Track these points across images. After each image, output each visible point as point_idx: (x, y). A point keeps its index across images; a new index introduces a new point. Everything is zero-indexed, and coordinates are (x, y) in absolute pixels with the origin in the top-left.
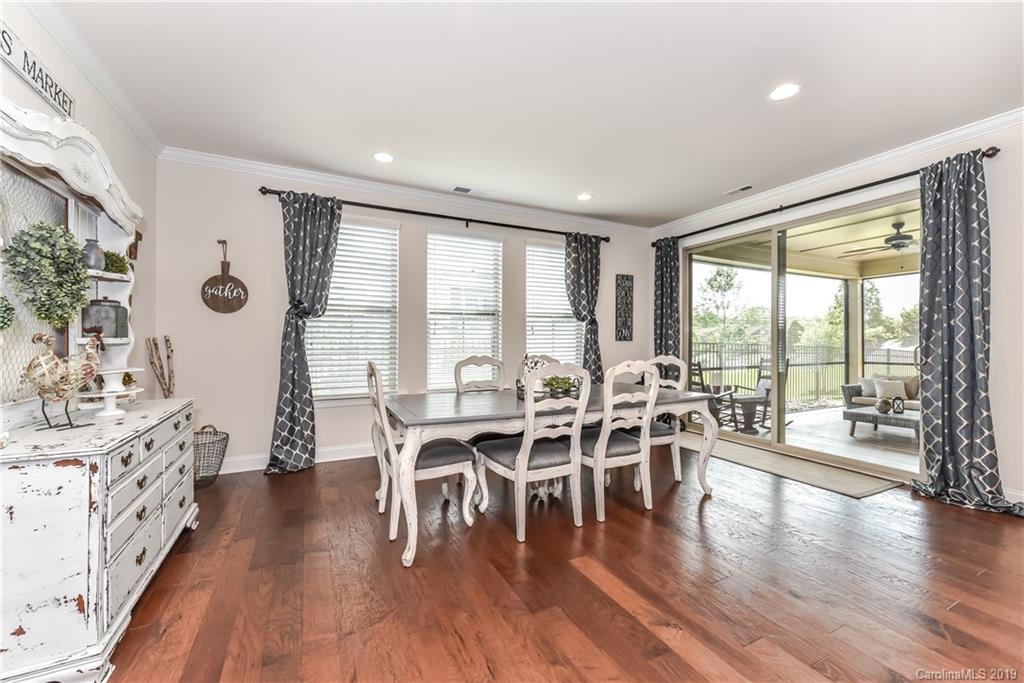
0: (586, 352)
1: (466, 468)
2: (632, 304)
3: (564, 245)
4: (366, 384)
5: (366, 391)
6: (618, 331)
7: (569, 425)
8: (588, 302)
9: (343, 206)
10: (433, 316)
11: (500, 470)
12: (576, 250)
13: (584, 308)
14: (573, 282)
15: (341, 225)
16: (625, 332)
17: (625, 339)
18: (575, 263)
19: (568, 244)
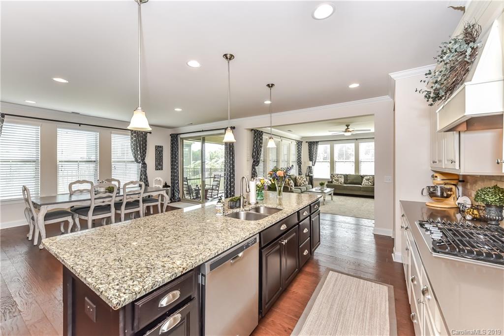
0: (141, 175)
1: (69, 219)
2: (162, 156)
3: (130, 134)
4: (22, 194)
5: (22, 197)
6: (156, 166)
7: (110, 201)
8: (141, 156)
9: (5, 116)
10: (61, 163)
11: (83, 217)
12: (135, 136)
13: (139, 159)
14: (134, 148)
15: (4, 124)
16: (160, 167)
17: (159, 169)
18: (135, 141)
19: (132, 134)
